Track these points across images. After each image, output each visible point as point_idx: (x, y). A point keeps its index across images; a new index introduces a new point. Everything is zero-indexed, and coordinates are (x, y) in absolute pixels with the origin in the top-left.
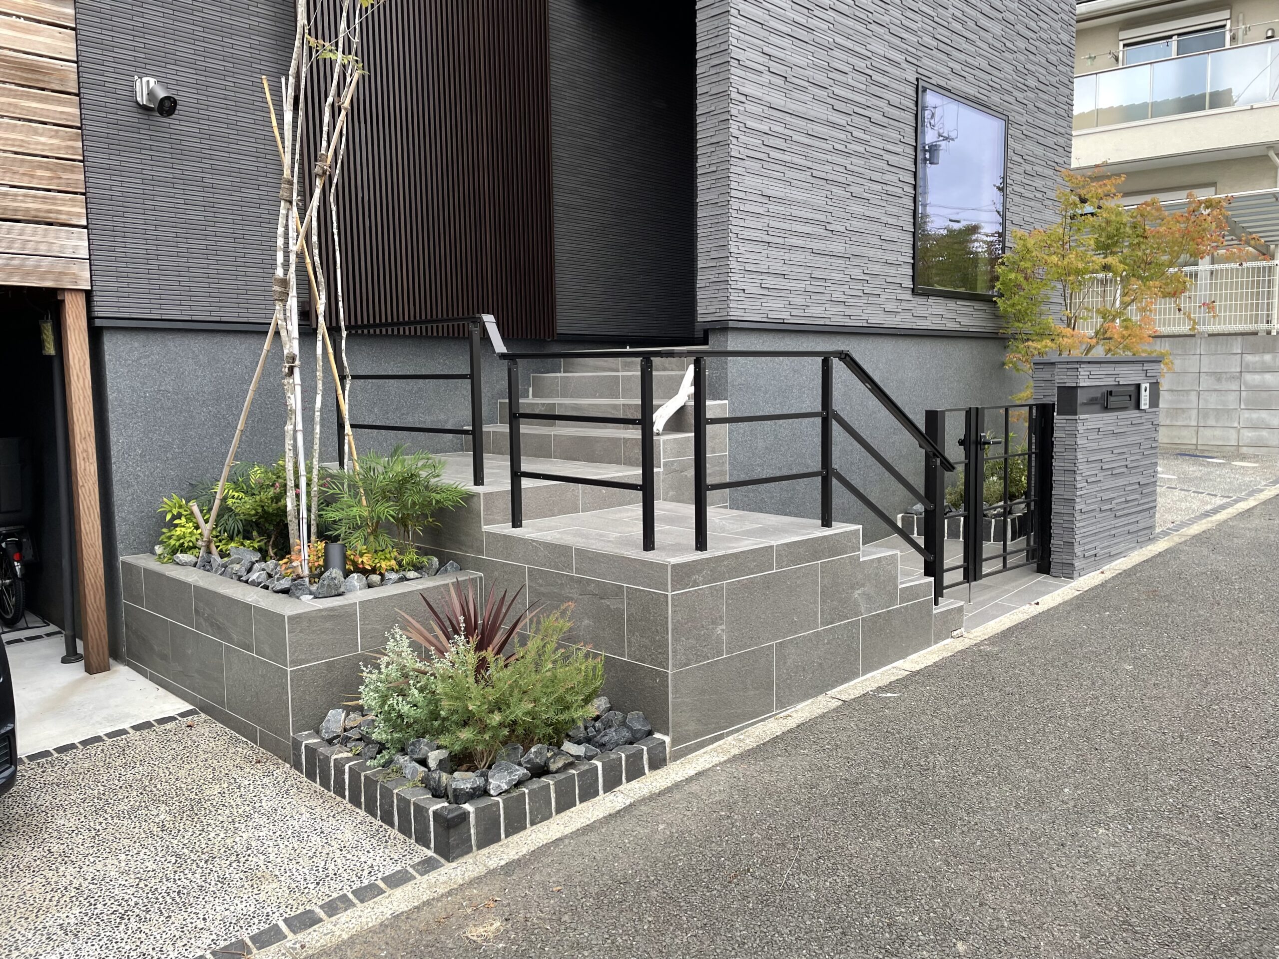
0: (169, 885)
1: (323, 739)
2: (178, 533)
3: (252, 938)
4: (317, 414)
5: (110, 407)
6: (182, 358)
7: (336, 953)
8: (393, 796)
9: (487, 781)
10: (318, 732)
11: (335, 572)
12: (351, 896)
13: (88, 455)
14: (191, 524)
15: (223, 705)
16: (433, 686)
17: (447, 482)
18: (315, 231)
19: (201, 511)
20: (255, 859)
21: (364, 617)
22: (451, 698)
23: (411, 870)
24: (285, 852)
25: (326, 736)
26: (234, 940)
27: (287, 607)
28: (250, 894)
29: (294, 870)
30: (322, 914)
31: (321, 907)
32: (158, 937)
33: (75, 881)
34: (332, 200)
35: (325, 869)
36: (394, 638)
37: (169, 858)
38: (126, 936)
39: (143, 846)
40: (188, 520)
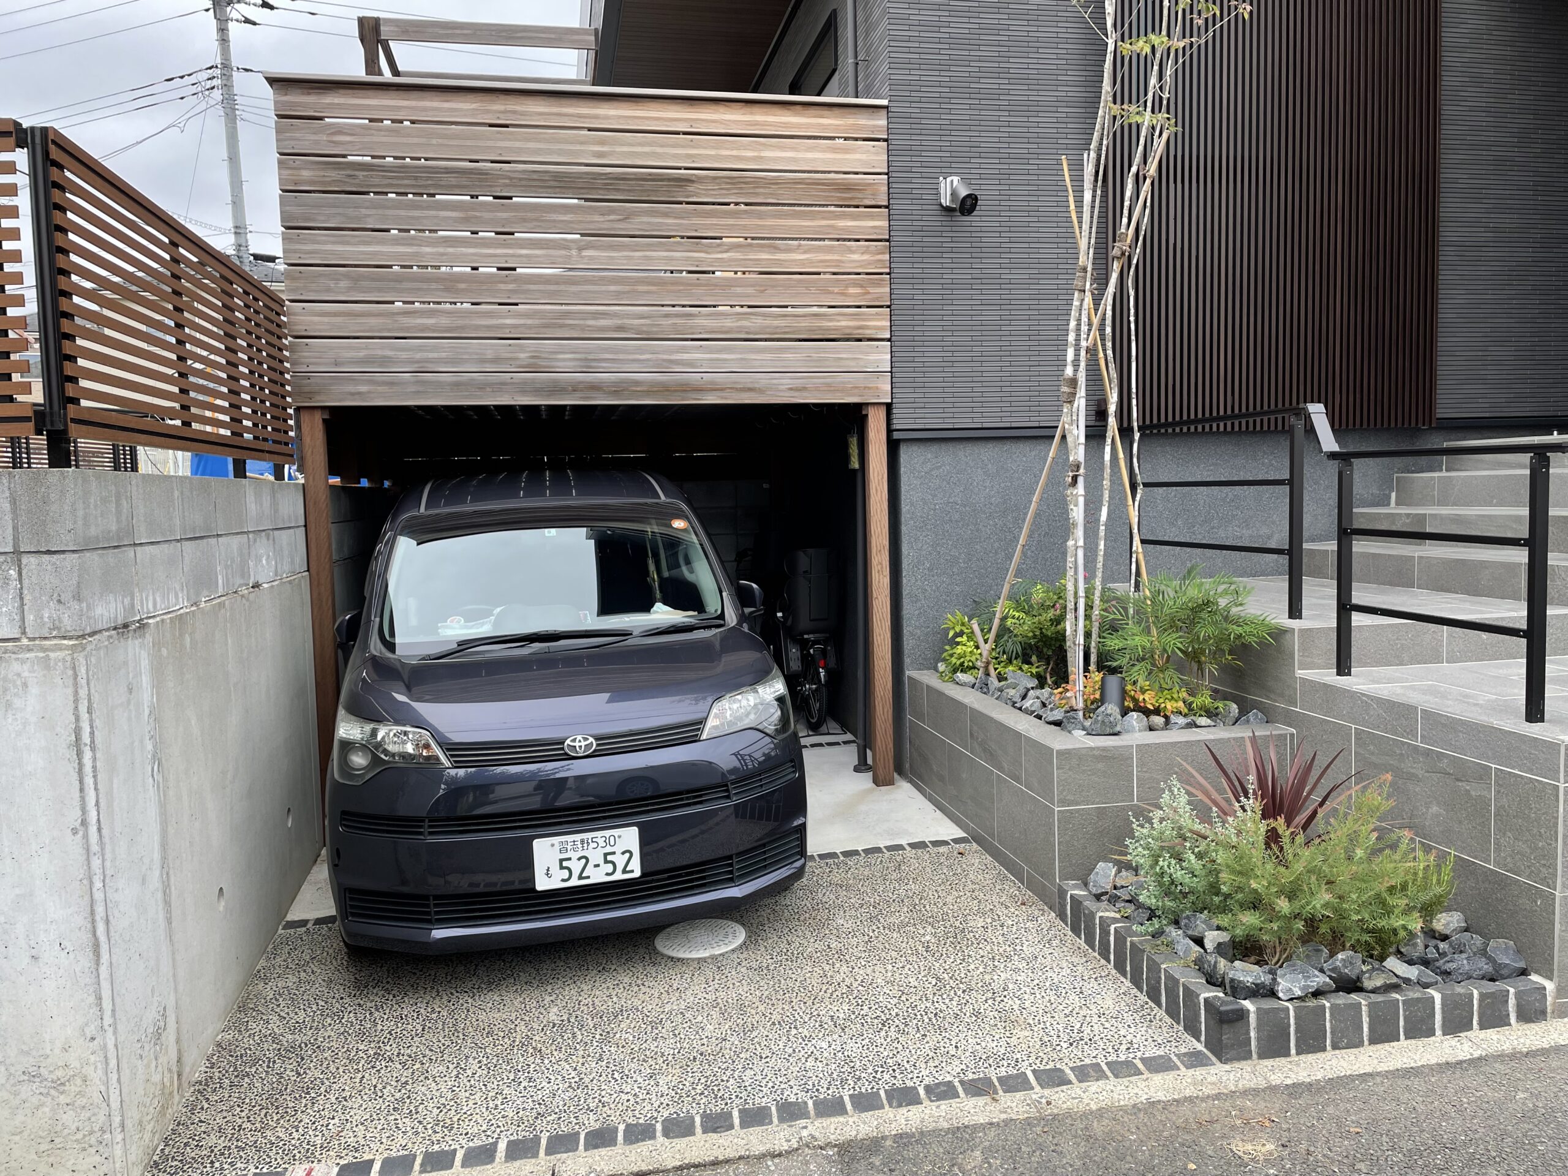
0: (928, 1005)
1: (1090, 892)
2: (959, 651)
3: (999, 1079)
4: (1102, 528)
5: (903, 520)
6: (971, 468)
7: (1081, 1119)
8: (1160, 971)
9: (1274, 980)
10: (1086, 884)
11: (1112, 709)
12: (1105, 1068)
13: (882, 568)
14: (972, 643)
15: (992, 836)
16: (1214, 854)
17: (1252, 611)
18: (1109, 322)
19: (982, 630)
20: (1010, 1002)
21: (1141, 764)
22: (1233, 871)
23: (1175, 1059)
24: (1042, 1004)
25: (1094, 891)
26: (982, 1075)
27: (1057, 741)
28: (1002, 1035)
29: (1048, 1024)
30: (1072, 1077)
31: (1072, 1069)
32: (913, 1052)
33: (847, 979)
34: (1130, 284)
35: (1080, 1031)
36: (1171, 791)
37: (930, 979)
38: (885, 1043)
39: (908, 962)
40: (970, 639)
